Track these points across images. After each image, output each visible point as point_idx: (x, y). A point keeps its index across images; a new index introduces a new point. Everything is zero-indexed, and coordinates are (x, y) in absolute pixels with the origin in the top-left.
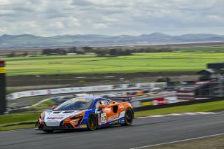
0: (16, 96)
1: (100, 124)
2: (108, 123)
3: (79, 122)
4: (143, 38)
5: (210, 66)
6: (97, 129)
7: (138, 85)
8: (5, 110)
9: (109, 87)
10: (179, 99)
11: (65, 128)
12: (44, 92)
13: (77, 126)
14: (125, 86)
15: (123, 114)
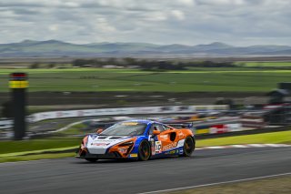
0: (39, 117)
1: (153, 153)
2: (163, 152)
3: (129, 150)
4: (201, 48)
5: (283, 86)
6: (149, 159)
7: (192, 108)
8: (24, 135)
9: (156, 109)
10: (244, 126)
11: (112, 156)
12: (74, 113)
13: (126, 154)
14: (175, 109)
15: (181, 143)
